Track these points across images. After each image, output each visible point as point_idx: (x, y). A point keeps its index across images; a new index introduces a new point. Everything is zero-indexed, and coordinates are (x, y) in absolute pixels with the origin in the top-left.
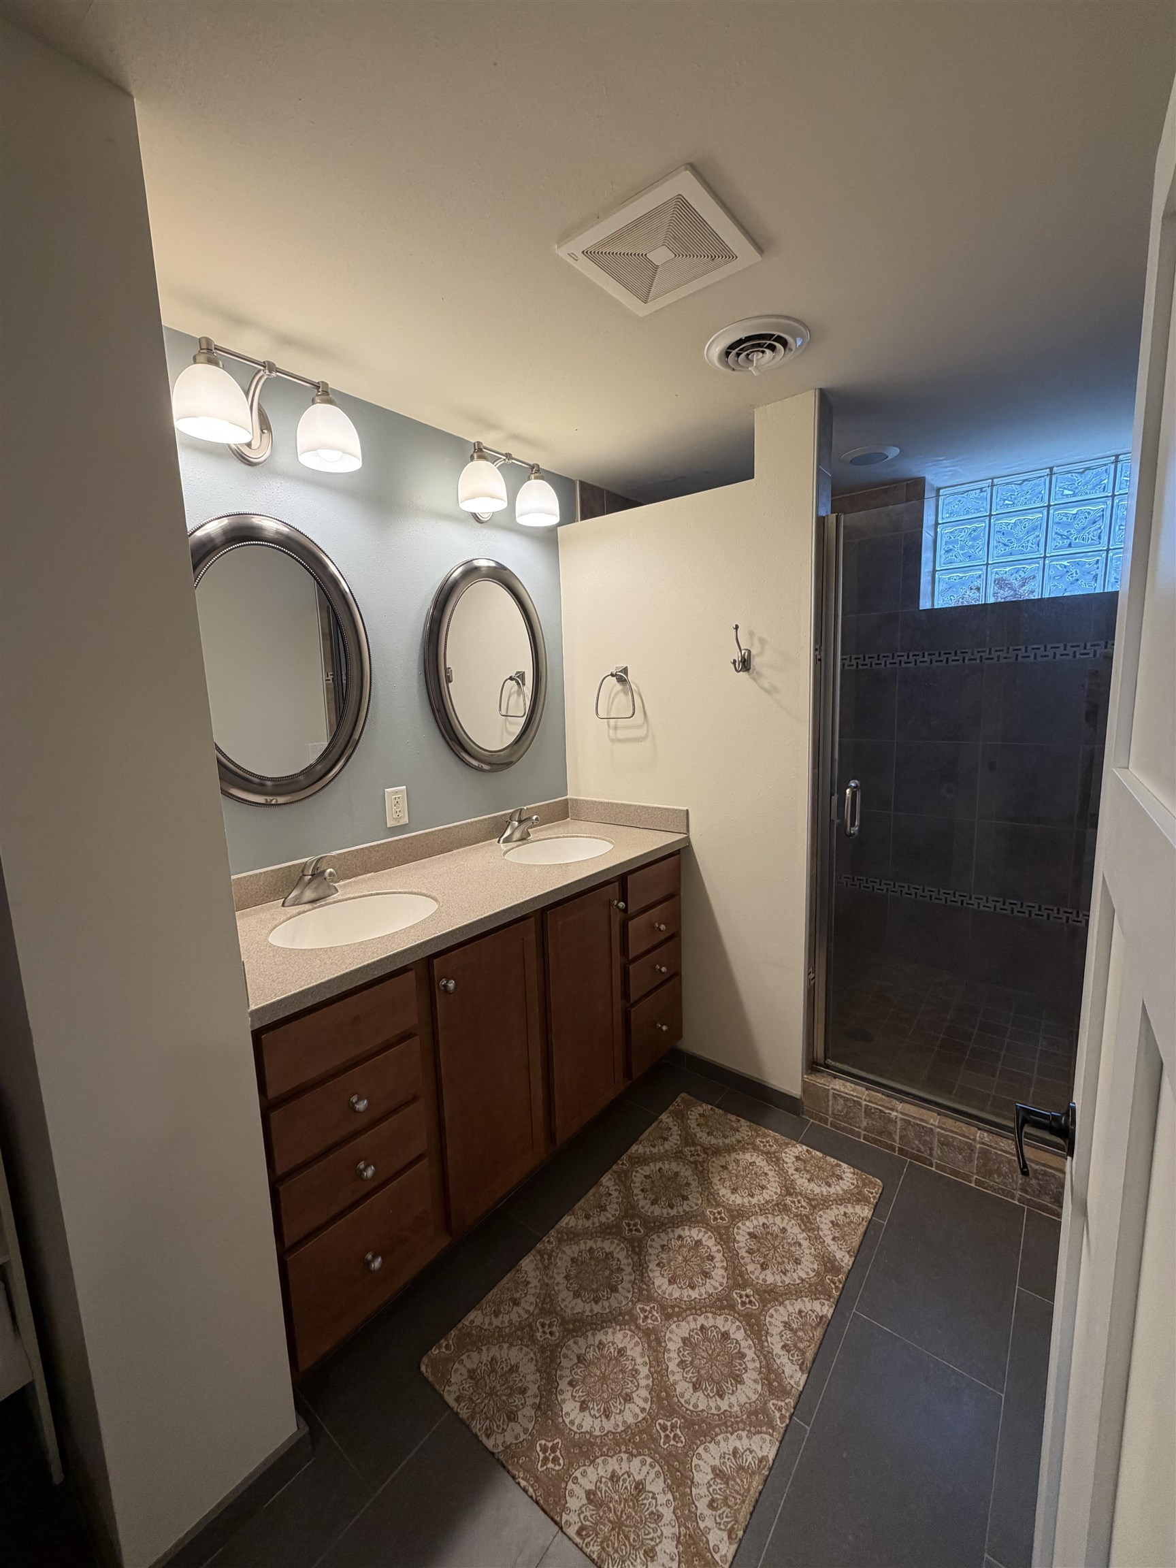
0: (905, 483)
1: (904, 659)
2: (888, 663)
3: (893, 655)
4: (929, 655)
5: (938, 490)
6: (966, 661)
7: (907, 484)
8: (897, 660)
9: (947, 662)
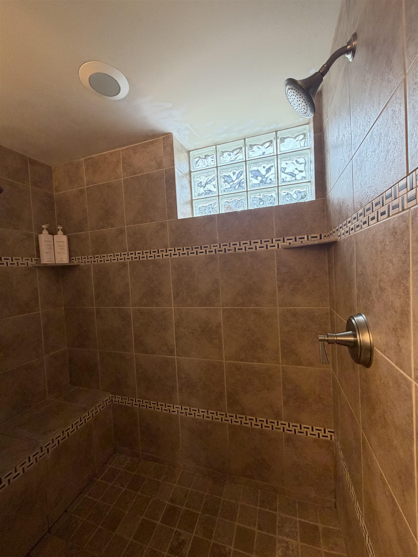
0: (162, 137)
1: (173, 252)
2: (164, 255)
3: (166, 250)
4: (186, 249)
5: (189, 152)
6: (207, 253)
7: (163, 138)
8: (169, 253)
9: (197, 254)
